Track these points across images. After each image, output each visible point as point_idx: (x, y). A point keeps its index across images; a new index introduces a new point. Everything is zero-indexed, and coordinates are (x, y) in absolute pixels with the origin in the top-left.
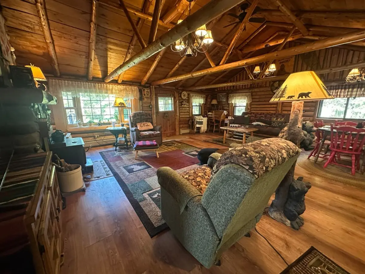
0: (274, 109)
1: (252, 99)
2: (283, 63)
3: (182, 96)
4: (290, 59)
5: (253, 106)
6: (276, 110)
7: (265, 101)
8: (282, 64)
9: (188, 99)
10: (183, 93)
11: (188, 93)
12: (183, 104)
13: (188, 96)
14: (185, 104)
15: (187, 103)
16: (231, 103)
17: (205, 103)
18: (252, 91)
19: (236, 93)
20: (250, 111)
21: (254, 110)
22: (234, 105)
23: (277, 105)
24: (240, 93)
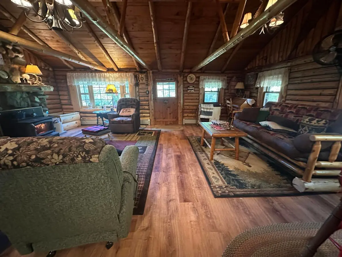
0: (327, 98)
1: (290, 78)
3: (188, 80)
5: (290, 92)
9: (198, 83)
10: (189, 76)
11: (198, 75)
12: (189, 90)
13: (197, 80)
14: (191, 90)
15: (195, 88)
16: (260, 86)
17: (225, 87)
18: (291, 64)
19: (267, 71)
20: (284, 100)
21: (291, 100)
22: (265, 91)
23: (336, 90)
24: (273, 71)
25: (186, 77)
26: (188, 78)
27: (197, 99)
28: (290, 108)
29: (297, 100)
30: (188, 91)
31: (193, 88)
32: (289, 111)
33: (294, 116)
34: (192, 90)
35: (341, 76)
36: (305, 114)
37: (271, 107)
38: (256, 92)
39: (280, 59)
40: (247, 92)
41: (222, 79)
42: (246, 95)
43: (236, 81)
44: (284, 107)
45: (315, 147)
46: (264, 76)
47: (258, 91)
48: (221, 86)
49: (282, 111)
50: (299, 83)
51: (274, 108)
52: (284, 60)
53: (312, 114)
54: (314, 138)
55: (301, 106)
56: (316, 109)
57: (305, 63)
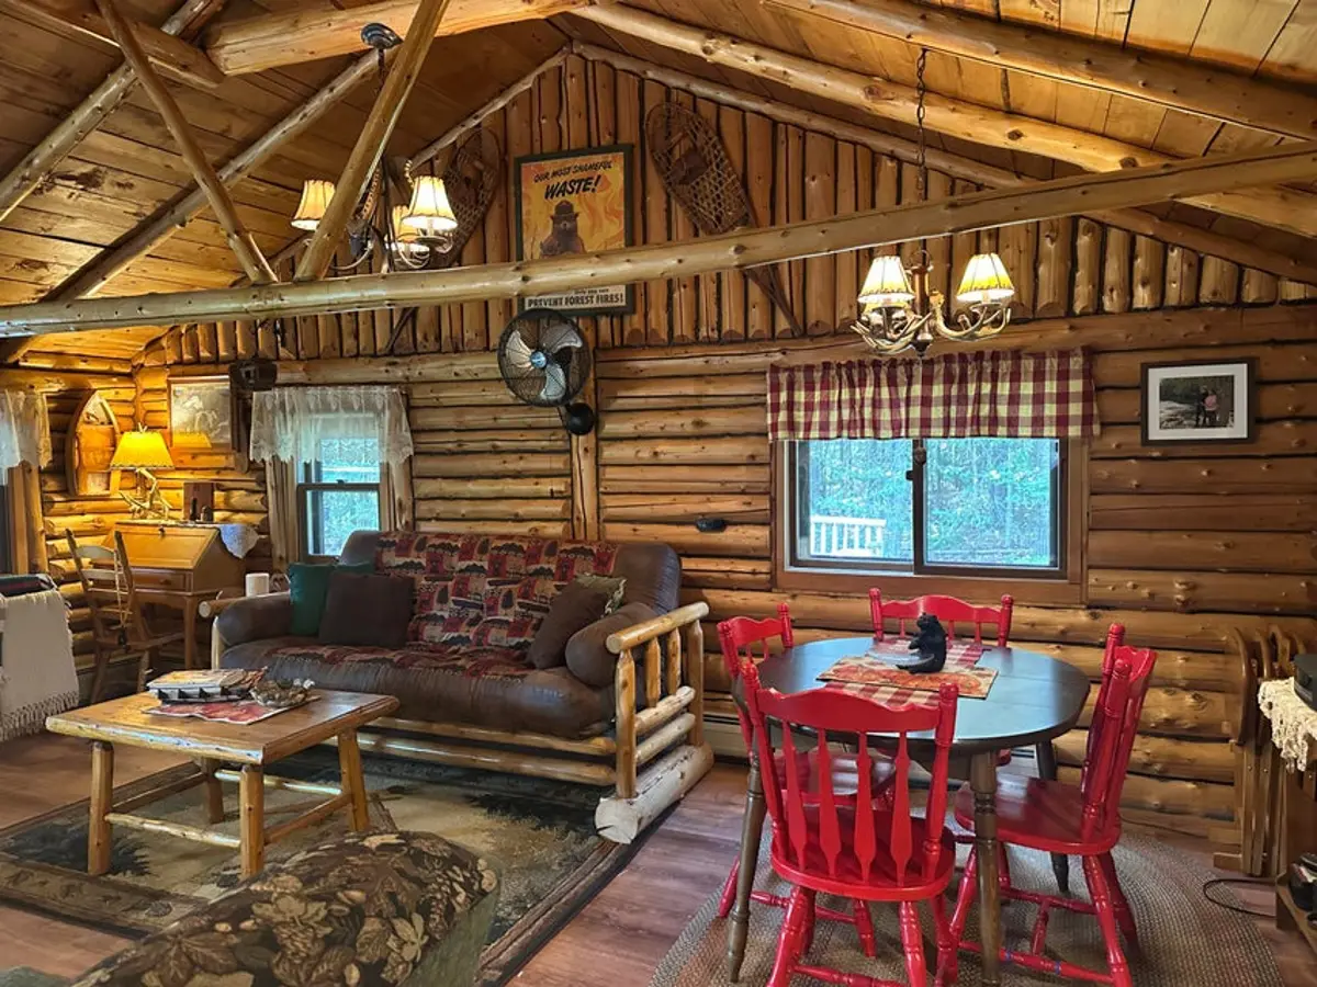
0: (556, 508)
1: (414, 432)
2: (567, 197)
4: (601, 171)
5: (425, 488)
6: (569, 517)
7: (496, 451)
8: (557, 200)
16: (275, 458)
17: (45, 460)
18: (407, 373)
19: (300, 389)
20: (410, 519)
21: (437, 519)
22: (302, 481)
23: (569, 480)
24: (330, 391)
28: (466, 553)
29: (464, 519)
32: (464, 564)
33: (490, 583)
35: (570, 437)
36: (522, 571)
37: (378, 559)
38: (253, 486)
39: (349, 343)
40: (195, 487)
41: (16, 406)
42: (195, 501)
43: (111, 423)
44: (440, 551)
45: (625, 670)
46: (288, 409)
47: (265, 482)
48: (18, 454)
49: (436, 571)
50: (452, 453)
51: (393, 559)
52: (372, 352)
53: (546, 566)
54: (619, 642)
55: (500, 543)
56: (552, 546)
57: (455, 378)
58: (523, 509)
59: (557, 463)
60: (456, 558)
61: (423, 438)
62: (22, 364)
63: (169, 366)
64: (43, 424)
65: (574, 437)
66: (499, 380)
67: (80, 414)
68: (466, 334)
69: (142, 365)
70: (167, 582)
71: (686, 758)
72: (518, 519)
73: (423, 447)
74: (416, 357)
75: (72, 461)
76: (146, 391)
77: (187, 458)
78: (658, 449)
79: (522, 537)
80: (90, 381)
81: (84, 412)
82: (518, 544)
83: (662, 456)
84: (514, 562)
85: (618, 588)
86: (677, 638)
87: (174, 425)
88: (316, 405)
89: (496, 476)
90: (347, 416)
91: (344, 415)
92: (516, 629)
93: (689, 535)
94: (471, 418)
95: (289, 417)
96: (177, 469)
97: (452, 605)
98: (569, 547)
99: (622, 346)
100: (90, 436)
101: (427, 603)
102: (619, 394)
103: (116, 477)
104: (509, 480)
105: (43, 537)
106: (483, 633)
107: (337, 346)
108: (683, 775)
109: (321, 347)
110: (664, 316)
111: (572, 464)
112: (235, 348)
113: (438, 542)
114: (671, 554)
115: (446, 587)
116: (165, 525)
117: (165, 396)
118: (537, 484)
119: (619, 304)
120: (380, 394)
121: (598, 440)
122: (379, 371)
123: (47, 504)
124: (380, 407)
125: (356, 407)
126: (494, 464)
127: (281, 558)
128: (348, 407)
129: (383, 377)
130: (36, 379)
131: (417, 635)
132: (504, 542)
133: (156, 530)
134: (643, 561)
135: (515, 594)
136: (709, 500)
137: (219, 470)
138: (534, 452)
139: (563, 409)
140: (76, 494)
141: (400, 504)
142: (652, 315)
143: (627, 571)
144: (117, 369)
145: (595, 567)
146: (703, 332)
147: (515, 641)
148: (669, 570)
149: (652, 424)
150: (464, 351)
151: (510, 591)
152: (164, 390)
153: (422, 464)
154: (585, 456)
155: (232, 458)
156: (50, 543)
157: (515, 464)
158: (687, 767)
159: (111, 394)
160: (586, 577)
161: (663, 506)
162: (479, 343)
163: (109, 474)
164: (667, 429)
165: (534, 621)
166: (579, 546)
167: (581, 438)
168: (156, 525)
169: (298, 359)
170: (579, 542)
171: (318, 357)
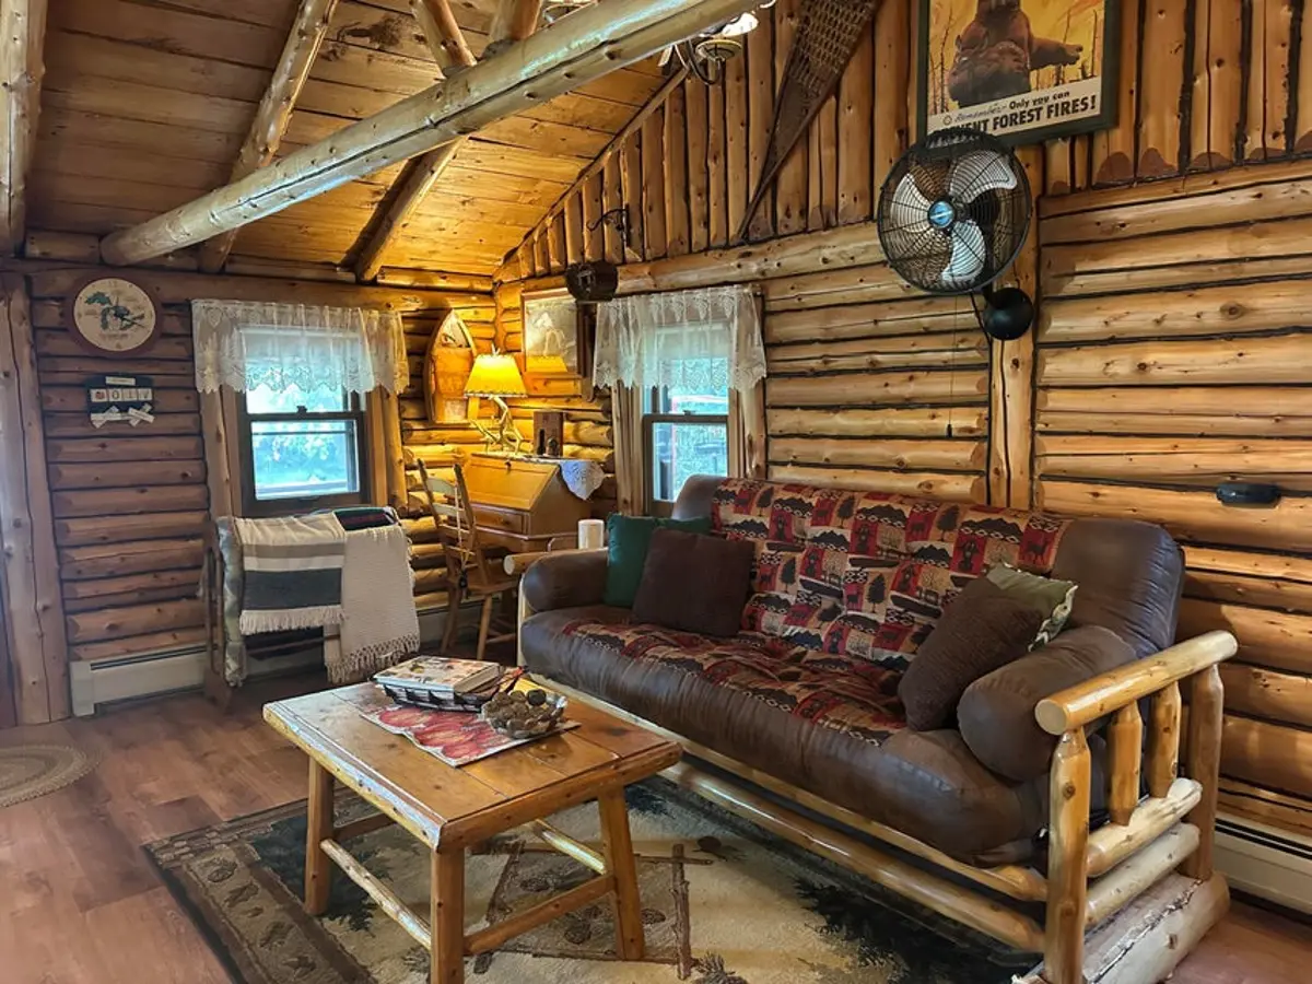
0: (962, 453)
1: (769, 346)
3: (88, 324)
5: (783, 421)
6: (983, 469)
7: (875, 369)
9: (180, 351)
10: (89, 291)
11: (171, 290)
12: (104, 408)
13: (173, 325)
14: (123, 407)
15: (155, 389)
16: (620, 382)
17: (401, 384)
18: (764, 266)
19: (643, 296)
20: (762, 464)
21: (795, 464)
22: (648, 410)
23: (985, 411)
24: (674, 297)
25: (66, 300)
26: (80, 306)
27: (185, 481)
28: (821, 516)
30: (98, 419)
31: (145, 394)
32: (818, 531)
34: (138, 405)
35: (991, 343)
36: (902, 548)
37: (715, 514)
38: (600, 416)
39: (698, 233)
40: (544, 417)
41: (369, 326)
42: (542, 433)
43: (469, 346)
44: (788, 509)
45: (1070, 765)
46: (631, 323)
47: (611, 412)
48: (372, 376)
49: (783, 538)
50: (816, 374)
51: (730, 515)
52: (723, 243)
53: (939, 546)
54: (1062, 715)
55: (870, 504)
56: (949, 513)
57: (825, 267)
58: (910, 453)
59: (966, 385)
60: (807, 522)
61: (779, 354)
62: (380, 281)
63: (523, 280)
64: (399, 346)
65: (997, 343)
66: (884, 263)
67: (436, 335)
68: (841, 200)
69: (501, 283)
70: (507, 523)
71: (1179, 906)
72: (903, 468)
73: (781, 367)
74: (774, 243)
75: (429, 386)
76: (506, 310)
77: (539, 385)
78: (1149, 359)
79: (905, 497)
80: (448, 299)
81: (440, 334)
82: (896, 507)
83: (1154, 372)
84: (889, 535)
85: (1063, 601)
86: (1175, 699)
87: (527, 347)
88: (660, 317)
89: (874, 406)
90: (692, 329)
91: (687, 329)
92: (889, 635)
93: (1203, 508)
94: (842, 324)
95: (632, 332)
96: (531, 397)
97: (800, 588)
98: (978, 517)
99: (1090, 186)
100: (446, 359)
101: (768, 580)
102: (1077, 269)
103: (474, 405)
104: (894, 412)
105: (403, 467)
106: (838, 635)
107: (686, 238)
108: (1173, 941)
109: (669, 240)
110: (1172, 122)
111: (990, 387)
112: (583, 254)
113: (786, 496)
114: (1166, 541)
115: (793, 560)
116: (512, 459)
117: (519, 317)
118: (934, 417)
119: (1089, 113)
120: (730, 297)
121: (1037, 346)
122: (730, 266)
123: (406, 432)
124: (728, 314)
125: (702, 317)
126: (871, 387)
127: (625, 502)
128: (693, 317)
129: (734, 274)
130: (393, 298)
131: (753, 622)
132: (876, 503)
133: (502, 464)
134: (1109, 551)
135: (889, 583)
136: (1246, 450)
137: (569, 398)
138: (929, 369)
139: (980, 300)
140: (434, 423)
141: (751, 442)
142: (1150, 124)
143: (1080, 569)
144: (478, 286)
145: (1022, 556)
146: (1254, 142)
147: (885, 655)
148: (1159, 572)
149: (1137, 316)
150: (837, 226)
151: (880, 579)
152: (517, 309)
153: (777, 390)
154: (1015, 374)
155: (579, 384)
156: (409, 473)
157: (900, 388)
158: (1181, 924)
159: (470, 314)
160: (1004, 570)
161: (1149, 457)
162: (859, 209)
163: (467, 401)
164: (1166, 323)
165: (916, 629)
166: (995, 517)
167: (1008, 343)
168: (505, 458)
169: (644, 260)
170: (998, 511)
171: (665, 256)
